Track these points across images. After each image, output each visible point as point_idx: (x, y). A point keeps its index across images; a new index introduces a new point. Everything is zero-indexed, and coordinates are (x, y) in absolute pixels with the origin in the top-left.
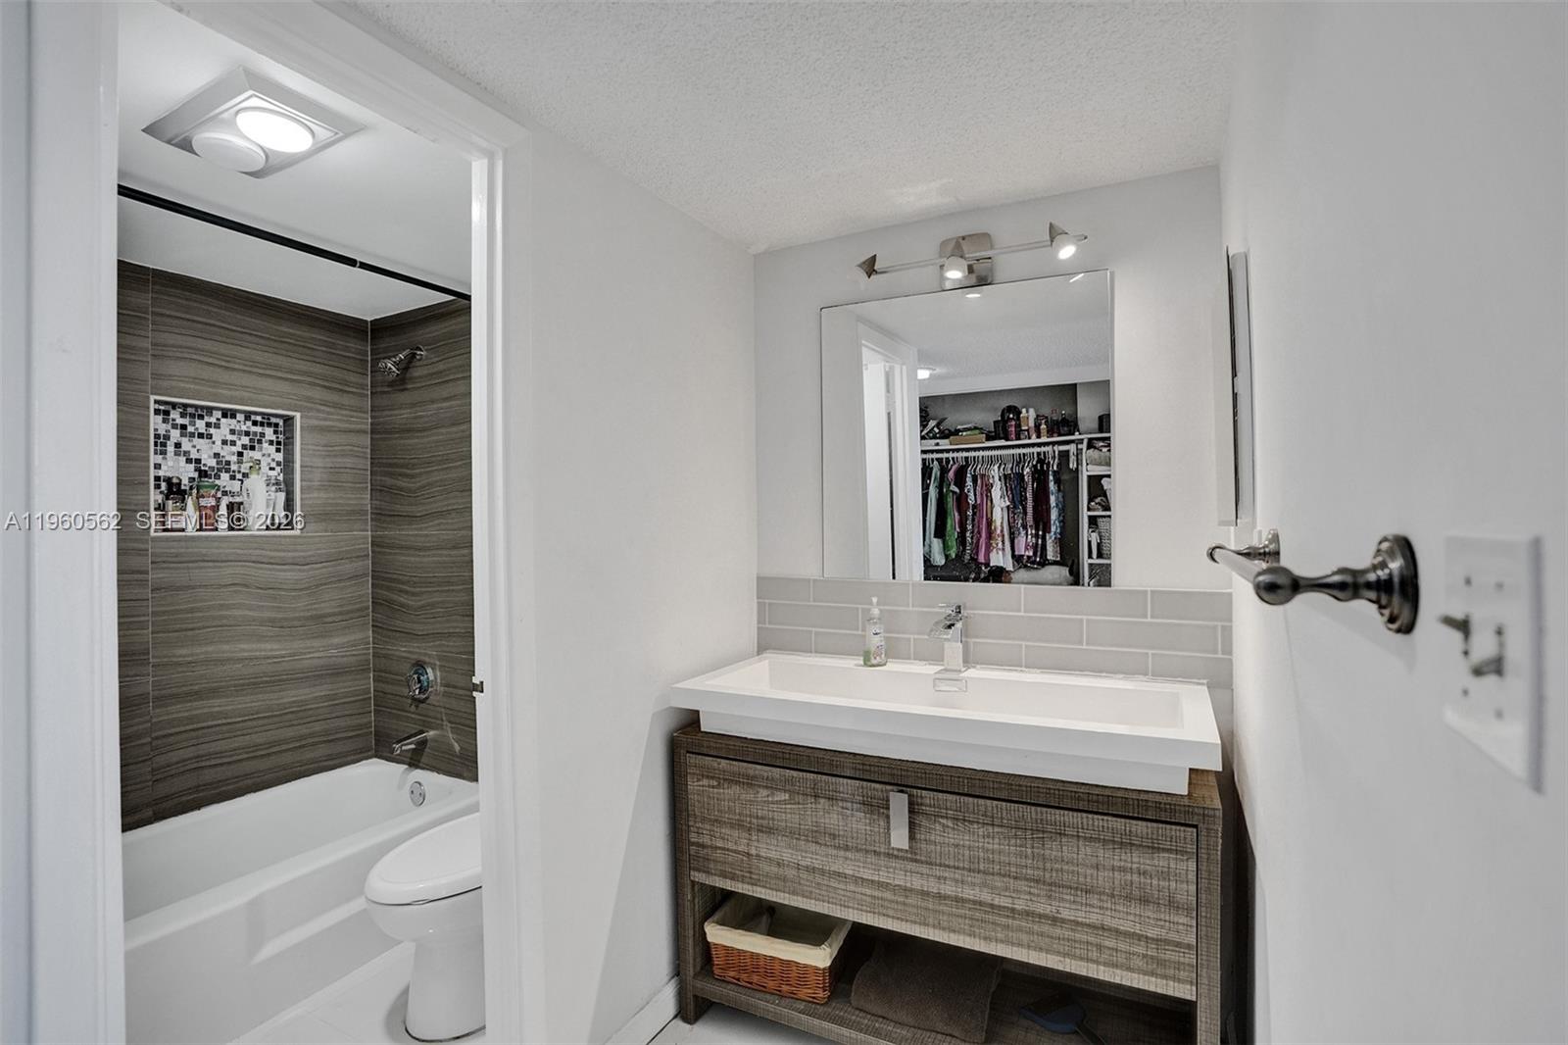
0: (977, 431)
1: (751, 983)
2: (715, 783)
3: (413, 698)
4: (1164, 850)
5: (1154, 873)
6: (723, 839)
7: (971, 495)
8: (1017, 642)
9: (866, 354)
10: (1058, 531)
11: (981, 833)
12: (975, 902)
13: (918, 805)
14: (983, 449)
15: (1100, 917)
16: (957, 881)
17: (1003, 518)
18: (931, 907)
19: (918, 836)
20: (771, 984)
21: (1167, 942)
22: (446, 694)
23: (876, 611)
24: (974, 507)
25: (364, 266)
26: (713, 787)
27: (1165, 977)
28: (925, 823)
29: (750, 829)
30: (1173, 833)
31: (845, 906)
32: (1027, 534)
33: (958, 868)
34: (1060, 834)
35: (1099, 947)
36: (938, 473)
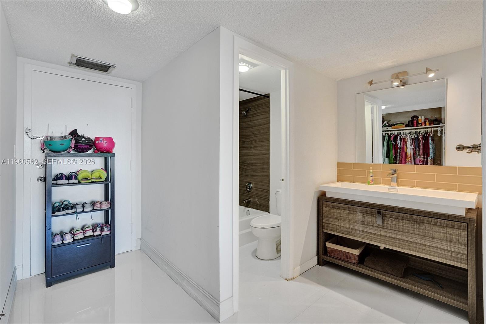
0: (401, 124)
1: (337, 257)
2: (330, 208)
3: (247, 191)
4: (457, 229)
5: (453, 234)
6: (332, 222)
7: (399, 145)
8: (414, 180)
9: (366, 103)
10: (433, 156)
11: (402, 222)
12: (400, 239)
13: (384, 214)
14: (404, 130)
15: (437, 245)
16: (395, 233)
17: (411, 152)
18: (387, 240)
19: (384, 222)
20: (343, 258)
21: (458, 253)
22: (256, 190)
23: (371, 171)
24: (400, 148)
25: (245, 91)
26: (329, 209)
27: (457, 262)
28: (386, 219)
29: (339, 219)
30: (460, 224)
31: (364, 239)
32: (420, 157)
33: (395, 230)
34: (425, 223)
35: (437, 252)
36: (387, 138)
